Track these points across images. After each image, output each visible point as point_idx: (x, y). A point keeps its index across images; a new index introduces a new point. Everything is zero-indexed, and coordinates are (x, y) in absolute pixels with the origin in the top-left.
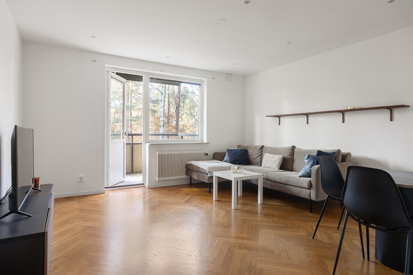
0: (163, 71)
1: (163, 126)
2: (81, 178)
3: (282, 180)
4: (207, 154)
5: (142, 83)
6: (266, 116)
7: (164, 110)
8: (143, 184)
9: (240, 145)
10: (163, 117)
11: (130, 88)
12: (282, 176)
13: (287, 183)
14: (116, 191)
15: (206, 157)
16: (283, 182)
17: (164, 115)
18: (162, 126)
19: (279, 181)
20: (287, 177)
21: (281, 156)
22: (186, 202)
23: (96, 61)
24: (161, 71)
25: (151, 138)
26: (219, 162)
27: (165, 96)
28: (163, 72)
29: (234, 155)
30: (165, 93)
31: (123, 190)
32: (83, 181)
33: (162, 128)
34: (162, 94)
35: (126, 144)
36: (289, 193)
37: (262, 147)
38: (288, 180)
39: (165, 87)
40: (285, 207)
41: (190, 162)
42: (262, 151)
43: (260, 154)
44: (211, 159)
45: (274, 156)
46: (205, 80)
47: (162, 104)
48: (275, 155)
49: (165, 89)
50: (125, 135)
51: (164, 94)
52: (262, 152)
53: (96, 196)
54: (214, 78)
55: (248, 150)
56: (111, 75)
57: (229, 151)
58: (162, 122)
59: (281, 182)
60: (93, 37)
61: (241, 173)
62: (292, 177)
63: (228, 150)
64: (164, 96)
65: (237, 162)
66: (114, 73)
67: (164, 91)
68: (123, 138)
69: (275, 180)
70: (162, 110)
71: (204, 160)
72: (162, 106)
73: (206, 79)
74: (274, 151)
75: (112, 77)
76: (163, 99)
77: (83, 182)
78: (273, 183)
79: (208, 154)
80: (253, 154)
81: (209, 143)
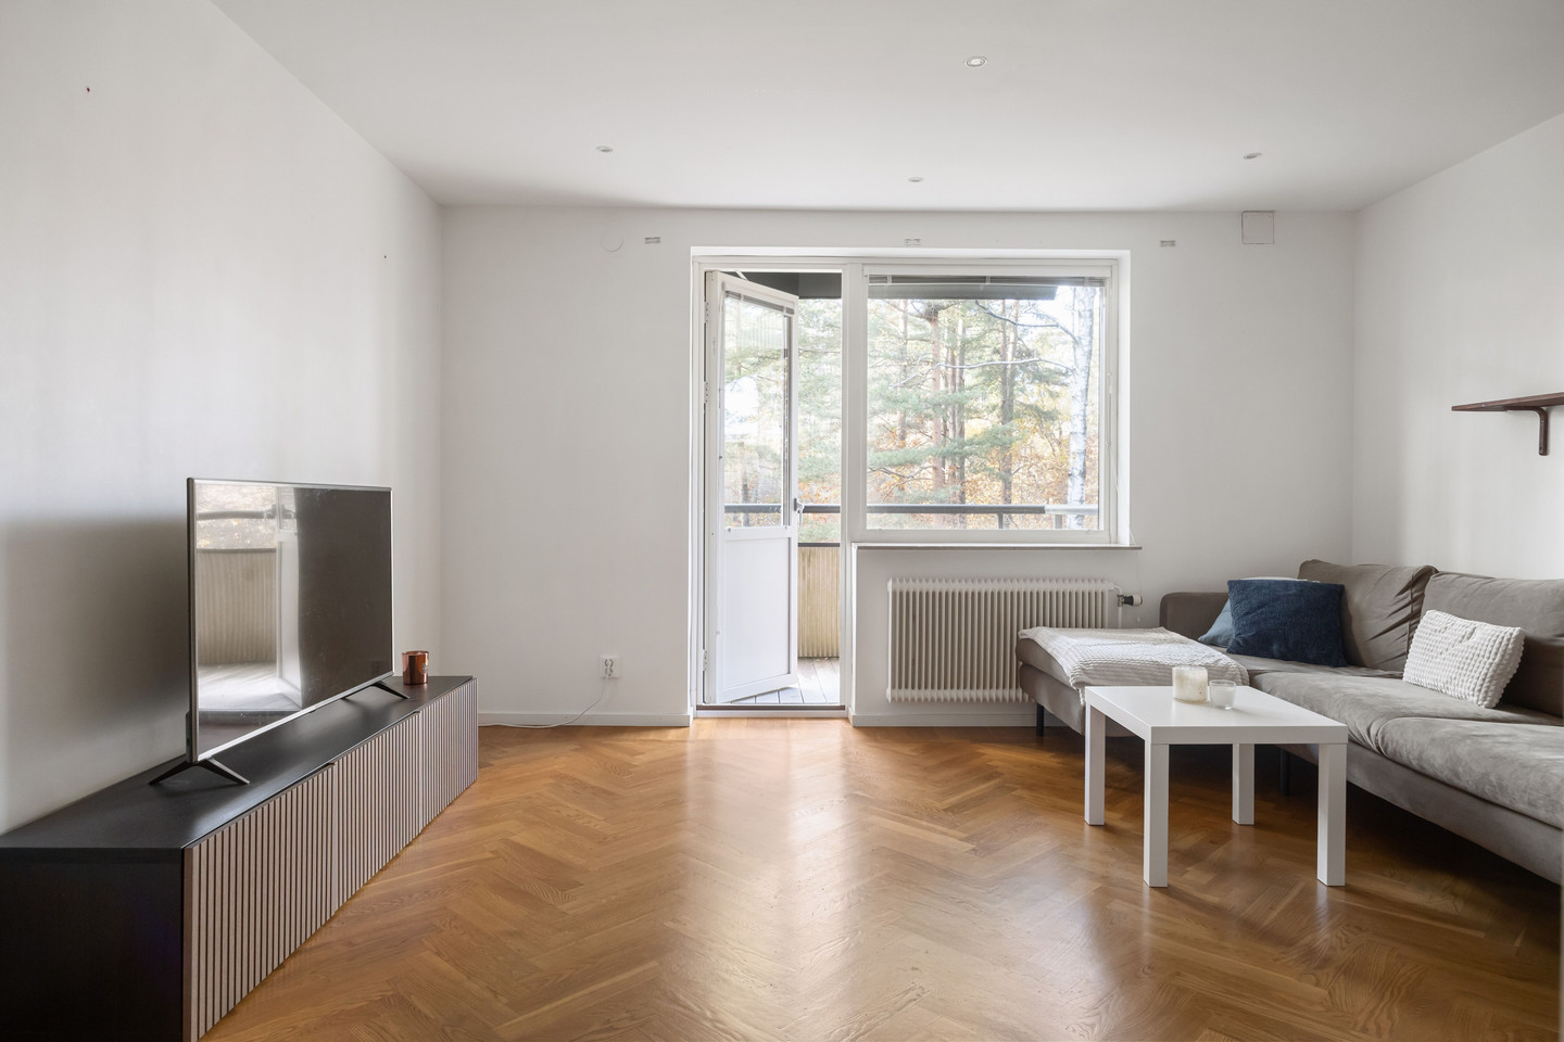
0: (918, 240)
1: (1083, 474)
2: (609, 666)
3: (1460, 770)
4: (1131, 598)
5: (840, 301)
6: (1455, 409)
7: (1084, 411)
8: (842, 708)
9: (1314, 561)
10: (1081, 436)
11: (960, 331)
12: (1463, 750)
13: (1488, 793)
14: (732, 722)
15: (1122, 612)
16: (1466, 782)
17: (1085, 428)
18: (1076, 472)
19: (1445, 775)
20: (1495, 757)
21: (1509, 629)
22: (951, 809)
23: (657, 240)
24: (908, 243)
25: (874, 522)
26: (1173, 641)
27: (1090, 352)
28: (918, 246)
29: (1259, 608)
30: (1089, 338)
31: (758, 721)
32: (616, 673)
33: (1079, 480)
34: (1076, 342)
35: (800, 545)
36: (1506, 854)
37: (1424, 576)
38: (1493, 778)
39: (1088, 314)
40: (1481, 935)
41: (1029, 633)
42: (1423, 595)
43: (1408, 611)
44: (1146, 625)
45: (1469, 630)
46: (1125, 254)
47: (1076, 384)
48: (1478, 623)
49: (1089, 323)
50: (795, 509)
51: (1085, 342)
52: (1418, 600)
53: (652, 736)
54: (1172, 243)
55: (1346, 587)
56: (723, 285)
57: (1239, 588)
58: (1077, 458)
59: (1456, 782)
60: (604, 151)
61: (1221, 708)
62: (1523, 766)
63: (1232, 584)
64: (1086, 349)
65: (1275, 647)
66: (735, 274)
67: (1085, 331)
68: (787, 522)
69: (1426, 766)
70: (1076, 408)
71: (1114, 626)
72: (1079, 394)
73: (1128, 252)
74: (1480, 600)
75: (727, 292)
76: (1082, 362)
77: (616, 679)
78: (1418, 780)
79: (1137, 599)
80: (1373, 609)
81: (1140, 548)
